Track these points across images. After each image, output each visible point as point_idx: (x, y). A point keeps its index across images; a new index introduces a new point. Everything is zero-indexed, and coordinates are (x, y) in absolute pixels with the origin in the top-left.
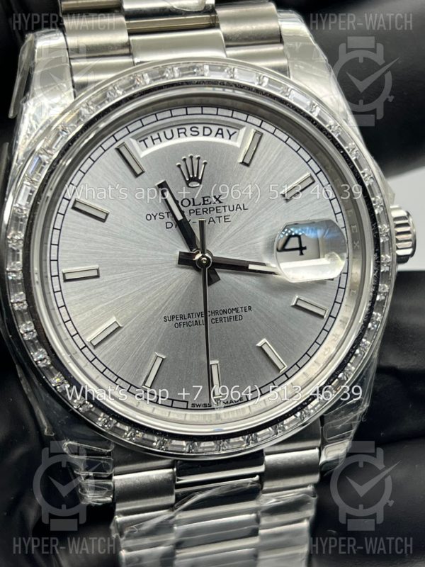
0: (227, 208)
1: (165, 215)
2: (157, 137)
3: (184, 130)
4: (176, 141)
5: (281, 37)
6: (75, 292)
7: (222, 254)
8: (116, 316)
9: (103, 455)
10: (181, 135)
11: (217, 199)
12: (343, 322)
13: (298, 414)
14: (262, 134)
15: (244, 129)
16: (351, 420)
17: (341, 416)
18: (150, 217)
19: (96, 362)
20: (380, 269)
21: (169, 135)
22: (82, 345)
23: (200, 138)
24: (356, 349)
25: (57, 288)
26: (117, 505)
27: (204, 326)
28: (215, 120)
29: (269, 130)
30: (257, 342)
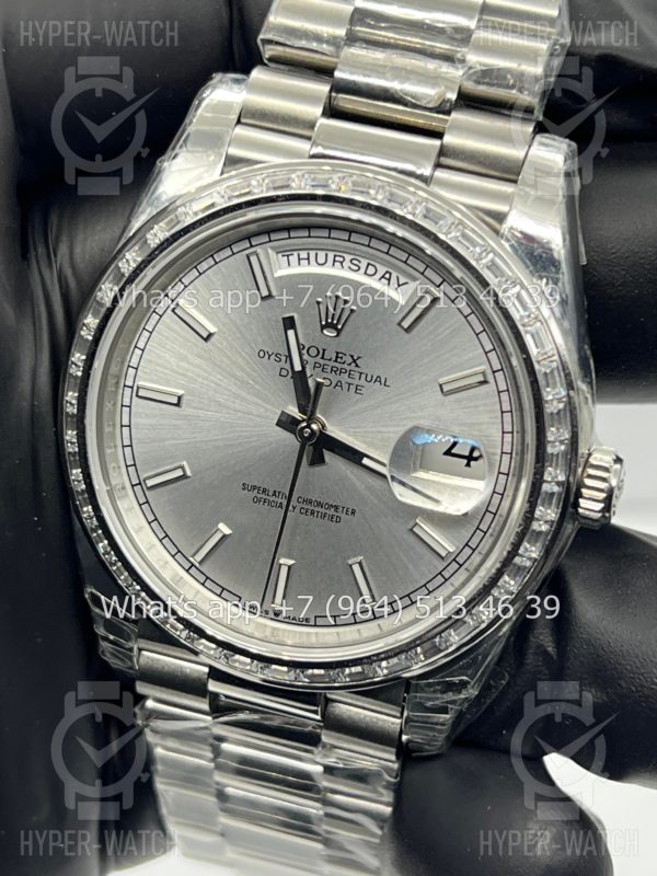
0: (363, 377)
1: (283, 358)
2: (306, 256)
3: (341, 259)
4: (328, 270)
5: (519, 174)
6: (146, 415)
10: (336, 264)
11: (355, 361)
13: (366, 667)
16: (447, 702)
17: (434, 692)
18: (263, 354)
19: (146, 507)
20: (529, 525)
21: (321, 260)
22: (135, 481)
23: (360, 277)
25: (127, 402)
27: (283, 511)
28: (382, 259)
30: (349, 558)
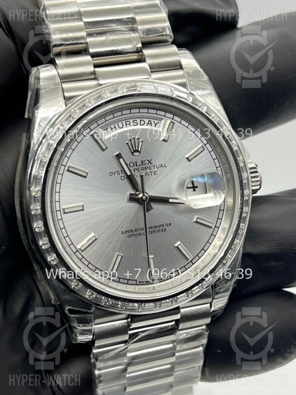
0: (155, 167)
1: (120, 172)
2: (114, 127)
3: (129, 123)
5: (181, 65)
6: (70, 220)
7: (153, 193)
8: (94, 232)
9: (89, 313)
10: (128, 125)
11: (150, 162)
12: (224, 230)
13: (200, 285)
14: (174, 123)
15: (164, 120)
16: (228, 286)
17: (223, 284)
18: (111, 174)
19: (83, 260)
20: (243, 198)
21: (121, 125)
22: (75, 250)
23: (139, 127)
24: (231, 246)
26: (96, 342)
27: (145, 236)
28: (146, 116)
29: (178, 120)
30: (175, 244)
